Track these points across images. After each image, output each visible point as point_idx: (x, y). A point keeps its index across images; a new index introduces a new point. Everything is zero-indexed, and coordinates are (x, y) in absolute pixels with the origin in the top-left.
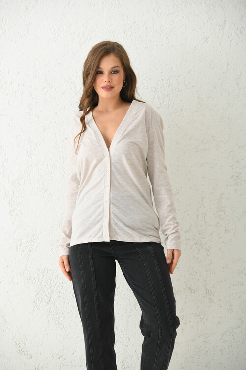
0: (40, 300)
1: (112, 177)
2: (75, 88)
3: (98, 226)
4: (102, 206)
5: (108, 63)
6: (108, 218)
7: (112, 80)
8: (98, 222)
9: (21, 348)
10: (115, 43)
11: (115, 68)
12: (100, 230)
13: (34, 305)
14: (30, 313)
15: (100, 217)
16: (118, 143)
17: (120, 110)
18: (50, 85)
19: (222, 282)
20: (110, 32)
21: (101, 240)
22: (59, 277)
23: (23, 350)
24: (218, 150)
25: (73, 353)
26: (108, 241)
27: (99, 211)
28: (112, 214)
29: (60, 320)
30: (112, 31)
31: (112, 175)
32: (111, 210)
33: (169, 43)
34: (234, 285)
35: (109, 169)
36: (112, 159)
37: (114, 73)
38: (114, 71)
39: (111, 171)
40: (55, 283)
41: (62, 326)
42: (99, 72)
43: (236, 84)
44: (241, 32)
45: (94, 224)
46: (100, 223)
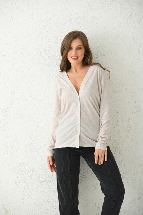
0: (19, 182)
1: (81, 110)
2: (40, 53)
3: (73, 138)
4: (76, 127)
5: (76, 43)
6: (79, 134)
7: (77, 53)
8: (73, 136)
9: (7, 211)
10: (80, 32)
11: (79, 47)
12: (74, 140)
13: (15, 184)
14: (13, 190)
15: (74, 133)
16: (84, 89)
17: (83, 70)
18: (26, 52)
19: (129, 171)
20: (62, 20)
21: (74, 147)
22: (30, 168)
23: (8, 212)
24: (127, 91)
25: (39, 214)
26: (78, 147)
27: (73, 130)
28: (81, 132)
29: (31, 194)
30: (63, 19)
31: (81, 109)
32: (81, 129)
33: (97, 27)
34: (136, 173)
35: (80, 105)
36: (81, 99)
37: (79, 49)
38: (79, 48)
39: (80, 106)
40: (28, 171)
41: (32, 198)
42: (70, 48)
43: (138, 52)
44: (141, 20)
45: (70, 137)
46: (74, 137)
